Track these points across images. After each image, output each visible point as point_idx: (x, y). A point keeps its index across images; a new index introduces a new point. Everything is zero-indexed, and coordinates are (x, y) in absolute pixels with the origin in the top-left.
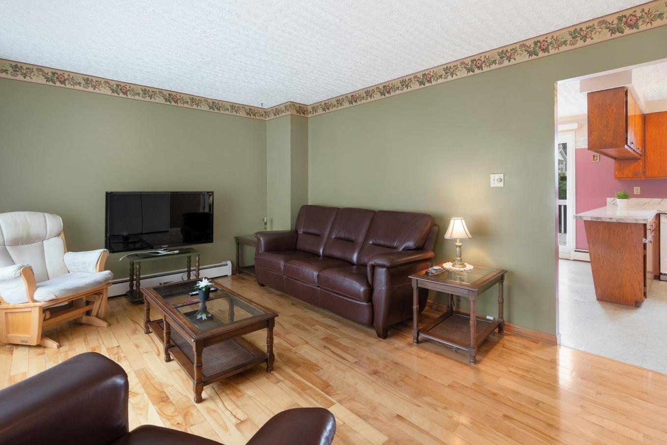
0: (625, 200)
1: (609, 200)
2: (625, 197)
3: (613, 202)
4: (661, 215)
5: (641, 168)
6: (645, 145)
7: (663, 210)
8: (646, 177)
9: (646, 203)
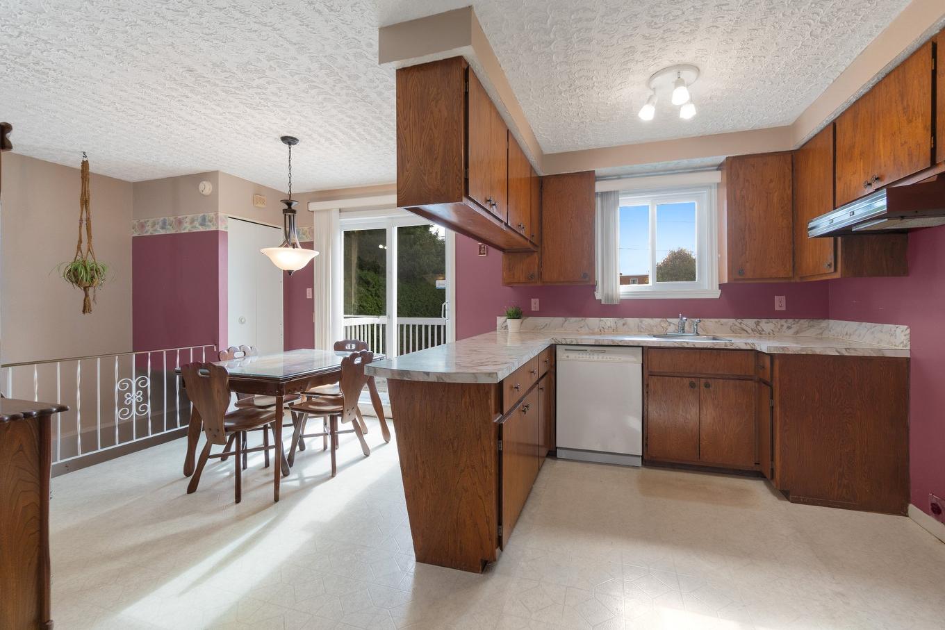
0: (517, 321)
1: (500, 320)
2: (517, 315)
3: (504, 325)
4: (558, 347)
5: (536, 267)
6: (541, 228)
7: (560, 338)
8: (543, 282)
9: (546, 325)
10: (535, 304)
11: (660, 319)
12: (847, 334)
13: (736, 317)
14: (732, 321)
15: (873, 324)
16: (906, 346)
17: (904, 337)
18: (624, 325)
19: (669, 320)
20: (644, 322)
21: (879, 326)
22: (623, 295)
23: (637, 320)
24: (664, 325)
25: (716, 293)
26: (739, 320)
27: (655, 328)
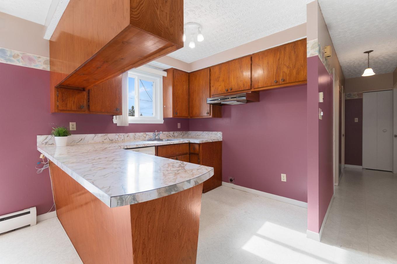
1: (40, 138)
3: (45, 141)
5: (85, 101)
8: (90, 111)
9: (82, 139)
10: (72, 126)
11: (143, 133)
12: (197, 135)
13: (168, 131)
14: (166, 133)
15: (209, 132)
16: (221, 138)
17: (220, 135)
18: (127, 136)
19: (147, 133)
20: (136, 135)
21: (211, 132)
22: (130, 121)
23: (133, 134)
24: (145, 135)
25: (162, 122)
26: (169, 132)
27: (141, 137)
